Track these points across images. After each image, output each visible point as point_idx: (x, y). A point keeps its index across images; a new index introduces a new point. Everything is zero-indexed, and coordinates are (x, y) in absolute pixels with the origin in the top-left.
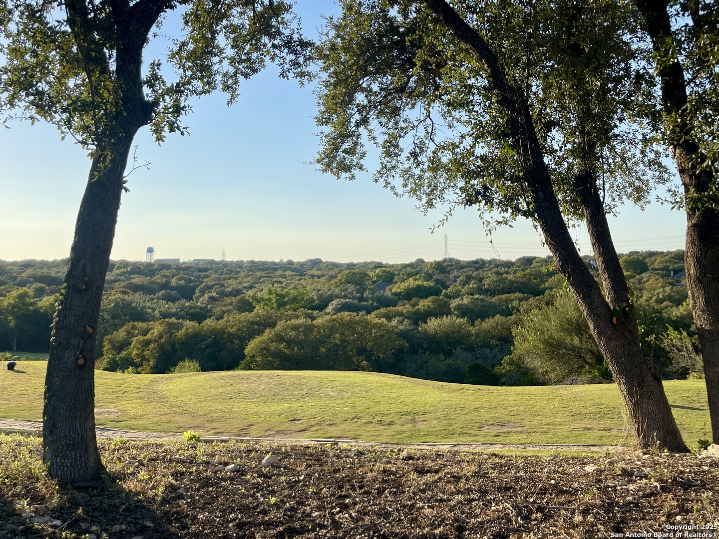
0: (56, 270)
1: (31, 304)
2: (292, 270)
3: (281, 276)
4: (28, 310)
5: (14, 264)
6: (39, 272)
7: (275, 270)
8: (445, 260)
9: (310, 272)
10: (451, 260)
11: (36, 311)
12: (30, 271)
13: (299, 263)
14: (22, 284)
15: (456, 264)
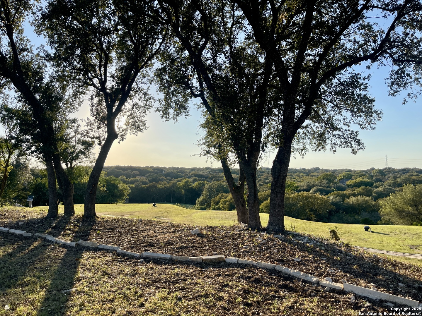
0: (203, 171)
1: (190, 185)
2: (303, 173)
3: (297, 175)
4: (189, 187)
5: (189, 169)
6: (196, 173)
7: (295, 172)
8: (386, 169)
9: (312, 174)
10: (389, 168)
11: (192, 188)
12: (193, 172)
13: (308, 169)
14: (189, 177)
15: (392, 170)
